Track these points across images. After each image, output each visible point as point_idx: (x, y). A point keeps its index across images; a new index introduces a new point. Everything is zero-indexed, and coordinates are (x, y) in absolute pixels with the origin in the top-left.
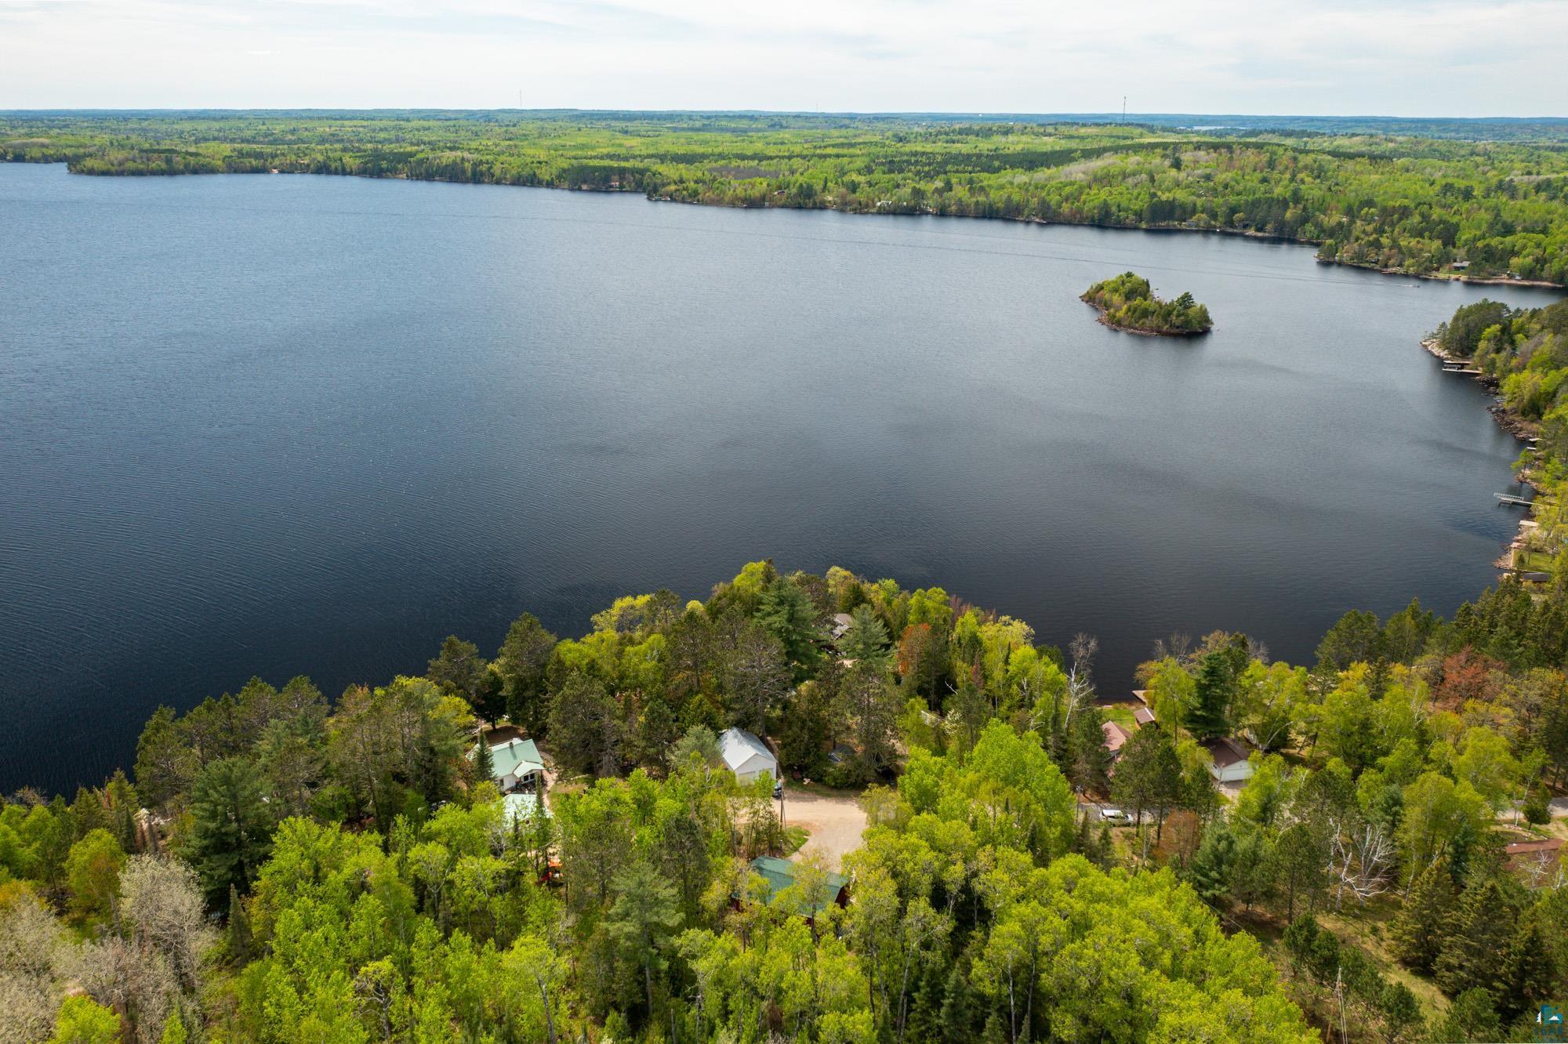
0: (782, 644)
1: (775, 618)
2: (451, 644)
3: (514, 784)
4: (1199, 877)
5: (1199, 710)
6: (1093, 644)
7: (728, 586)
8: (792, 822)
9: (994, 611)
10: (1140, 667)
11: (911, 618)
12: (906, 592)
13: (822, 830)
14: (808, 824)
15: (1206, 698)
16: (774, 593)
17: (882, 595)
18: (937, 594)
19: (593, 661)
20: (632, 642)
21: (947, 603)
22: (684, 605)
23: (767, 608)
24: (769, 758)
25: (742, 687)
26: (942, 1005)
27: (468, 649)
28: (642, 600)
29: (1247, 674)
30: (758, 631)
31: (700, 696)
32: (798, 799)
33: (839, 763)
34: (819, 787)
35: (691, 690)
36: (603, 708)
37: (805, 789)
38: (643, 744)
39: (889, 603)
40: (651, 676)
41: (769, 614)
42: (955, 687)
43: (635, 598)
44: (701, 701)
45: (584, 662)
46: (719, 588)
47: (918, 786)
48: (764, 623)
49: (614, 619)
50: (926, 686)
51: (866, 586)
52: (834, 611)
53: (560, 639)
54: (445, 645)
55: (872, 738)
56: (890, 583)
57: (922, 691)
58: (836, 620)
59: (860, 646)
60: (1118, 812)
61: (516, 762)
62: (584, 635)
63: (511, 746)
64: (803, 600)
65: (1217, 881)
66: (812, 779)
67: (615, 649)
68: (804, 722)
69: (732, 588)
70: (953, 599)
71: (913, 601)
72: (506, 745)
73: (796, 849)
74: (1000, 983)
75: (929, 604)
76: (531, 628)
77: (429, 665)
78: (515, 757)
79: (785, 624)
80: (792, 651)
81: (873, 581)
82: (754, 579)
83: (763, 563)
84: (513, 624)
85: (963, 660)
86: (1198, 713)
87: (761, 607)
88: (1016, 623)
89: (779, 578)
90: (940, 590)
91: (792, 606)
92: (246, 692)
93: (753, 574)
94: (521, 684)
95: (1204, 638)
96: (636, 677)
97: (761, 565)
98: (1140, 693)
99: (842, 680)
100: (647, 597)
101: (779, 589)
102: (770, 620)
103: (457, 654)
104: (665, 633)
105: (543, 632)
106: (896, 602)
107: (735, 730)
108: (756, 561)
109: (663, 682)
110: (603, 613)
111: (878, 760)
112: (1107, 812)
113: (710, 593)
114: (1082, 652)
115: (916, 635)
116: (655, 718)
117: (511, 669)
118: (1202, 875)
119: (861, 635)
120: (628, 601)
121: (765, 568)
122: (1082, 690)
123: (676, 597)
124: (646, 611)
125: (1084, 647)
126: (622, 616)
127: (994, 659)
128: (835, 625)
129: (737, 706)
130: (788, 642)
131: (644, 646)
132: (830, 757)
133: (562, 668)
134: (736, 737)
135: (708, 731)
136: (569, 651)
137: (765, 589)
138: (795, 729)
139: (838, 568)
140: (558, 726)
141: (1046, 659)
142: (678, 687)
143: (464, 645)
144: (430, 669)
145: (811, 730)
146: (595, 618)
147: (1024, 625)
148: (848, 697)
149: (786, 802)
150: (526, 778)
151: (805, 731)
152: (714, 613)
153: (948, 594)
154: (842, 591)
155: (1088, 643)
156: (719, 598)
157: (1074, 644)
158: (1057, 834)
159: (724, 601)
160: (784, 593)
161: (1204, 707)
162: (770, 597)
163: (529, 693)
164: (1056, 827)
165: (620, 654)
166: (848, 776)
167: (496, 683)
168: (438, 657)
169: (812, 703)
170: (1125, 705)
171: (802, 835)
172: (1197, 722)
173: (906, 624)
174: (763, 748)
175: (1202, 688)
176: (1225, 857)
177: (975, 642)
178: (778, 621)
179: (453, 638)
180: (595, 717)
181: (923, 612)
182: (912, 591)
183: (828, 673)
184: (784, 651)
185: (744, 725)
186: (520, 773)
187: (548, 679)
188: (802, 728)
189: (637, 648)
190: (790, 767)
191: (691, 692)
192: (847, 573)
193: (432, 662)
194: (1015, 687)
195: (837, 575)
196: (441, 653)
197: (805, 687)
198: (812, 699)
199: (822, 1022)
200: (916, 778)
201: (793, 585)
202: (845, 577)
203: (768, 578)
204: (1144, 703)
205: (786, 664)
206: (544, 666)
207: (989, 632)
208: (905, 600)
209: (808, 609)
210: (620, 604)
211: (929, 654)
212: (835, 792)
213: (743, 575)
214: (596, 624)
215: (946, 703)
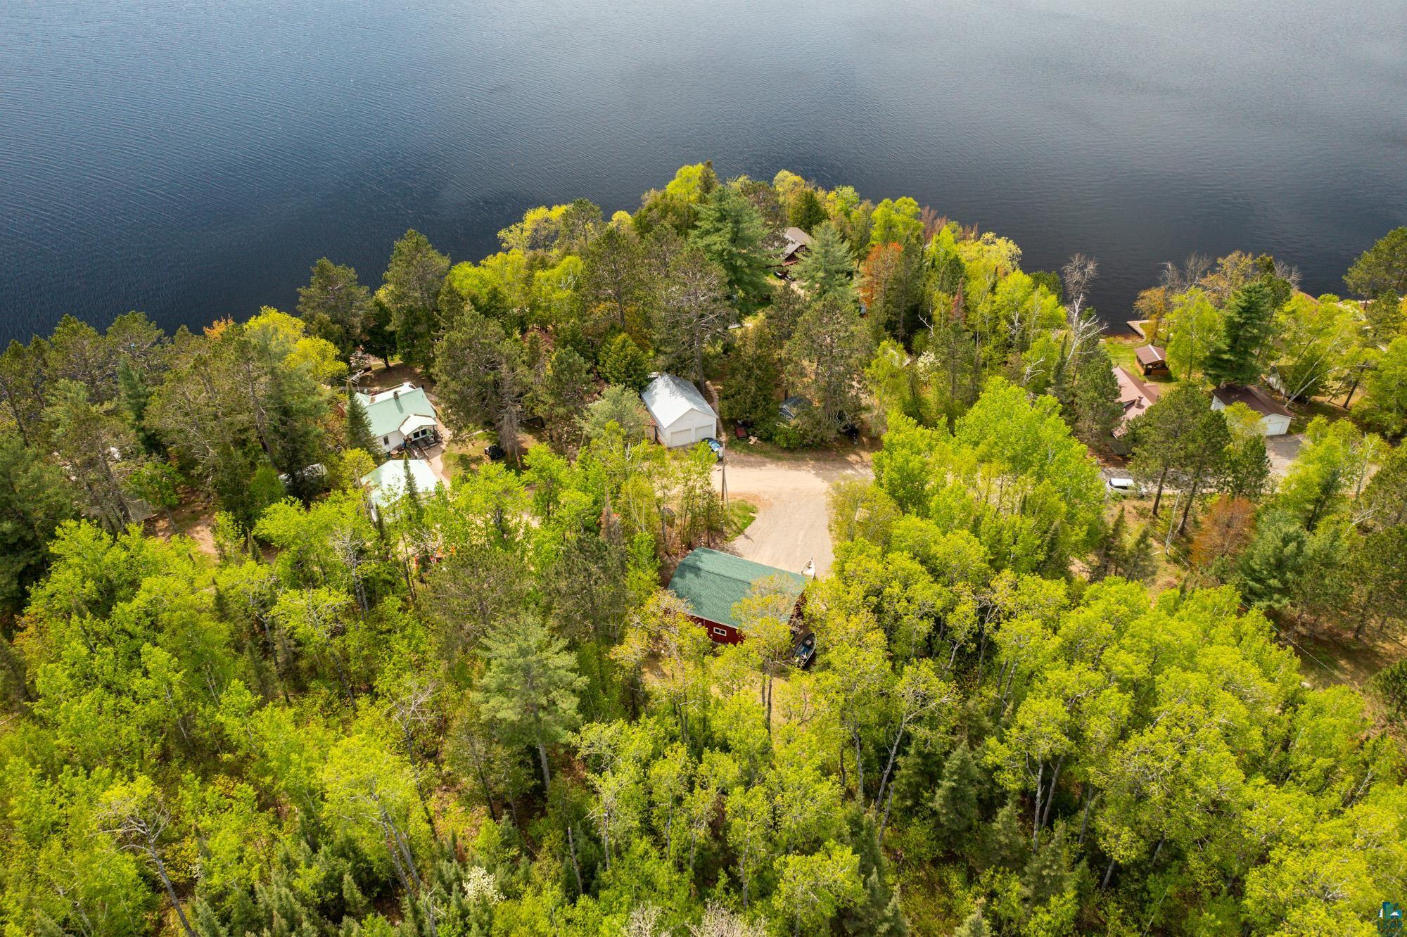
0: (724, 272)
1: (714, 238)
2: (322, 268)
3: (402, 442)
4: (1251, 583)
5: (1225, 352)
6: (1091, 267)
7: (659, 195)
8: (735, 495)
9: (976, 227)
10: (1142, 294)
11: (875, 233)
12: (867, 203)
13: (771, 505)
14: (756, 497)
15: (1235, 339)
16: (714, 205)
17: (840, 204)
18: (908, 205)
19: (496, 289)
20: (544, 265)
21: (918, 216)
22: (608, 218)
23: (705, 225)
24: (707, 414)
25: (675, 325)
26: (939, 786)
27: (344, 274)
28: (558, 212)
29: (1287, 308)
30: (694, 257)
31: (624, 335)
32: (743, 464)
33: (792, 420)
34: (768, 447)
35: (613, 327)
36: (500, 354)
37: (751, 450)
38: (551, 401)
39: (848, 214)
40: (566, 308)
41: (708, 232)
42: (930, 319)
43: (550, 209)
44: (625, 342)
45: (485, 290)
46: (651, 197)
47: (900, 469)
48: (701, 243)
49: (526, 234)
50: (894, 318)
51: (820, 195)
52: (784, 224)
53: (455, 262)
54: (315, 270)
55: (833, 391)
56: (849, 191)
57: (890, 326)
58: (786, 236)
59: (821, 274)
60: (1129, 482)
61: (404, 416)
62: (484, 257)
63: (396, 396)
64: (750, 215)
65: (1279, 591)
66: (760, 438)
67: (524, 273)
68: (750, 370)
69: (664, 196)
70: (925, 212)
71: (878, 212)
72: (389, 395)
73: (740, 532)
74: (1026, 772)
75: (895, 217)
76: (417, 248)
77: (299, 294)
78: (401, 409)
79: (727, 246)
80: (736, 277)
81: (829, 188)
82: (691, 185)
83: (700, 167)
84: (397, 243)
85: (941, 288)
86: (1226, 357)
87: (697, 223)
88: (1001, 242)
89: (720, 186)
90: (911, 200)
91: (737, 222)
92: (60, 334)
93: (688, 180)
94: (413, 318)
95: (1220, 261)
96: (548, 308)
97: (697, 170)
98: (1135, 324)
99: (800, 320)
100: (564, 208)
101: (720, 200)
102: (709, 240)
103: (330, 280)
104: (584, 254)
105: (433, 253)
106: (856, 213)
107: (666, 377)
108: (693, 163)
109: (580, 316)
110: (512, 227)
111: (841, 417)
112: (1117, 482)
113: (640, 204)
114: (1077, 276)
115: (886, 257)
116: (564, 370)
117: (399, 298)
118: (1254, 580)
119: (822, 260)
120: (542, 212)
121: (704, 171)
122: (1089, 329)
123: (596, 208)
124: (562, 227)
125: (1080, 271)
126: (536, 230)
127: (976, 288)
128: (785, 242)
129: (669, 350)
130: (733, 269)
131: (557, 271)
132: (781, 410)
133: (456, 299)
134: (667, 385)
135: (630, 393)
136: (467, 276)
137: (702, 200)
138: (739, 377)
139: (787, 173)
140: (444, 378)
141: (1043, 288)
142: (596, 322)
143: (339, 270)
144: (301, 299)
145: (758, 380)
146: (502, 234)
147: (1011, 245)
148: (807, 342)
149: (728, 467)
150: (416, 435)
151: (752, 381)
152: (644, 227)
153: (919, 206)
154: (791, 199)
155: (1085, 266)
156: (650, 210)
157: (1068, 268)
158: (1082, 535)
159: (655, 214)
160: (727, 207)
161: (1232, 349)
162: (708, 212)
163: (420, 329)
164: (1081, 526)
165: (528, 281)
166: (803, 436)
167: (383, 315)
168: (308, 285)
169: (760, 347)
170: (1120, 339)
171: (748, 512)
172: (1224, 369)
173: (867, 241)
174: (701, 399)
175: (1232, 326)
176: (1290, 563)
177: (956, 268)
178: (719, 241)
179: (324, 261)
180: (493, 366)
181: (889, 226)
182: (876, 202)
183: (781, 309)
184: (726, 280)
185: (677, 370)
186: (408, 429)
187: (439, 312)
188: (749, 377)
189: (548, 273)
190: (733, 421)
191: (614, 329)
192: (797, 179)
193: (302, 290)
194: (1004, 322)
195: (786, 180)
196: (313, 279)
197: (750, 323)
198: (761, 341)
199: (786, 864)
200: (900, 460)
201: (738, 195)
202: (795, 184)
203: (707, 186)
204: (1141, 336)
205: (729, 298)
206: (437, 294)
207: (969, 251)
208: (867, 212)
209: (756, 226)
210: (533, 217)
211: (898, 280)
212: (787, 455)
213: (677, 180)
214: (503, 241)
215: (918, 339)
